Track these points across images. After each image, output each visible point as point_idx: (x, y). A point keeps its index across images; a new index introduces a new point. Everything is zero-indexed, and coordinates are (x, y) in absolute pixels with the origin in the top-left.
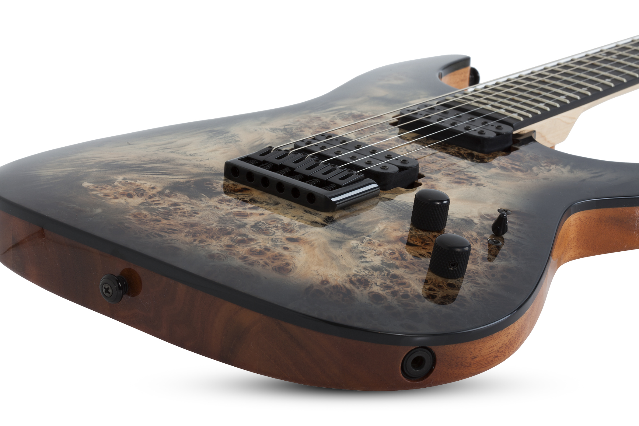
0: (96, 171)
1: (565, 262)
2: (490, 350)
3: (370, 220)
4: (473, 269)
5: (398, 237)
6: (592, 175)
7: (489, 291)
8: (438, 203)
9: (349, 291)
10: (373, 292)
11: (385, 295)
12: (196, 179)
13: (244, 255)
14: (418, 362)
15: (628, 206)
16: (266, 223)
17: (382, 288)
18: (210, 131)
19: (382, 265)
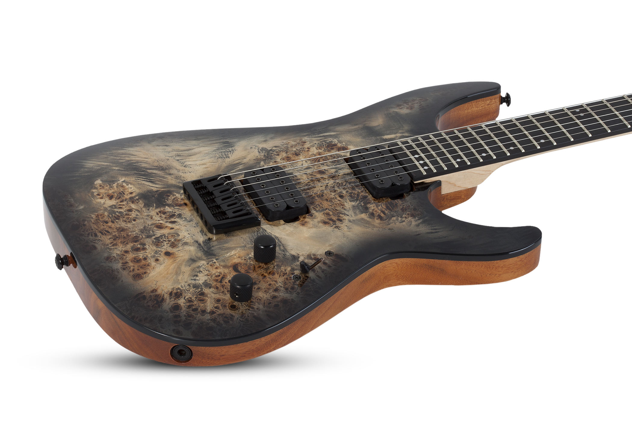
0: (117, 170)
1: (386, 287)
2: (238, 352)
3: (232, 246)
4: (260, 297)
5: (235, 263)
6: (430, 231)
7: (255, 314)
8: (262, 247)
9: (163, 300)
10: (177, 303)
11: (183, 307)
12: (165, 190)
13: (128, 260)
14: (181, 352)
15: (438, 259)
16: (167, 237)
17: (186, 301)
18: (225, 143)
19: (202, 284)
